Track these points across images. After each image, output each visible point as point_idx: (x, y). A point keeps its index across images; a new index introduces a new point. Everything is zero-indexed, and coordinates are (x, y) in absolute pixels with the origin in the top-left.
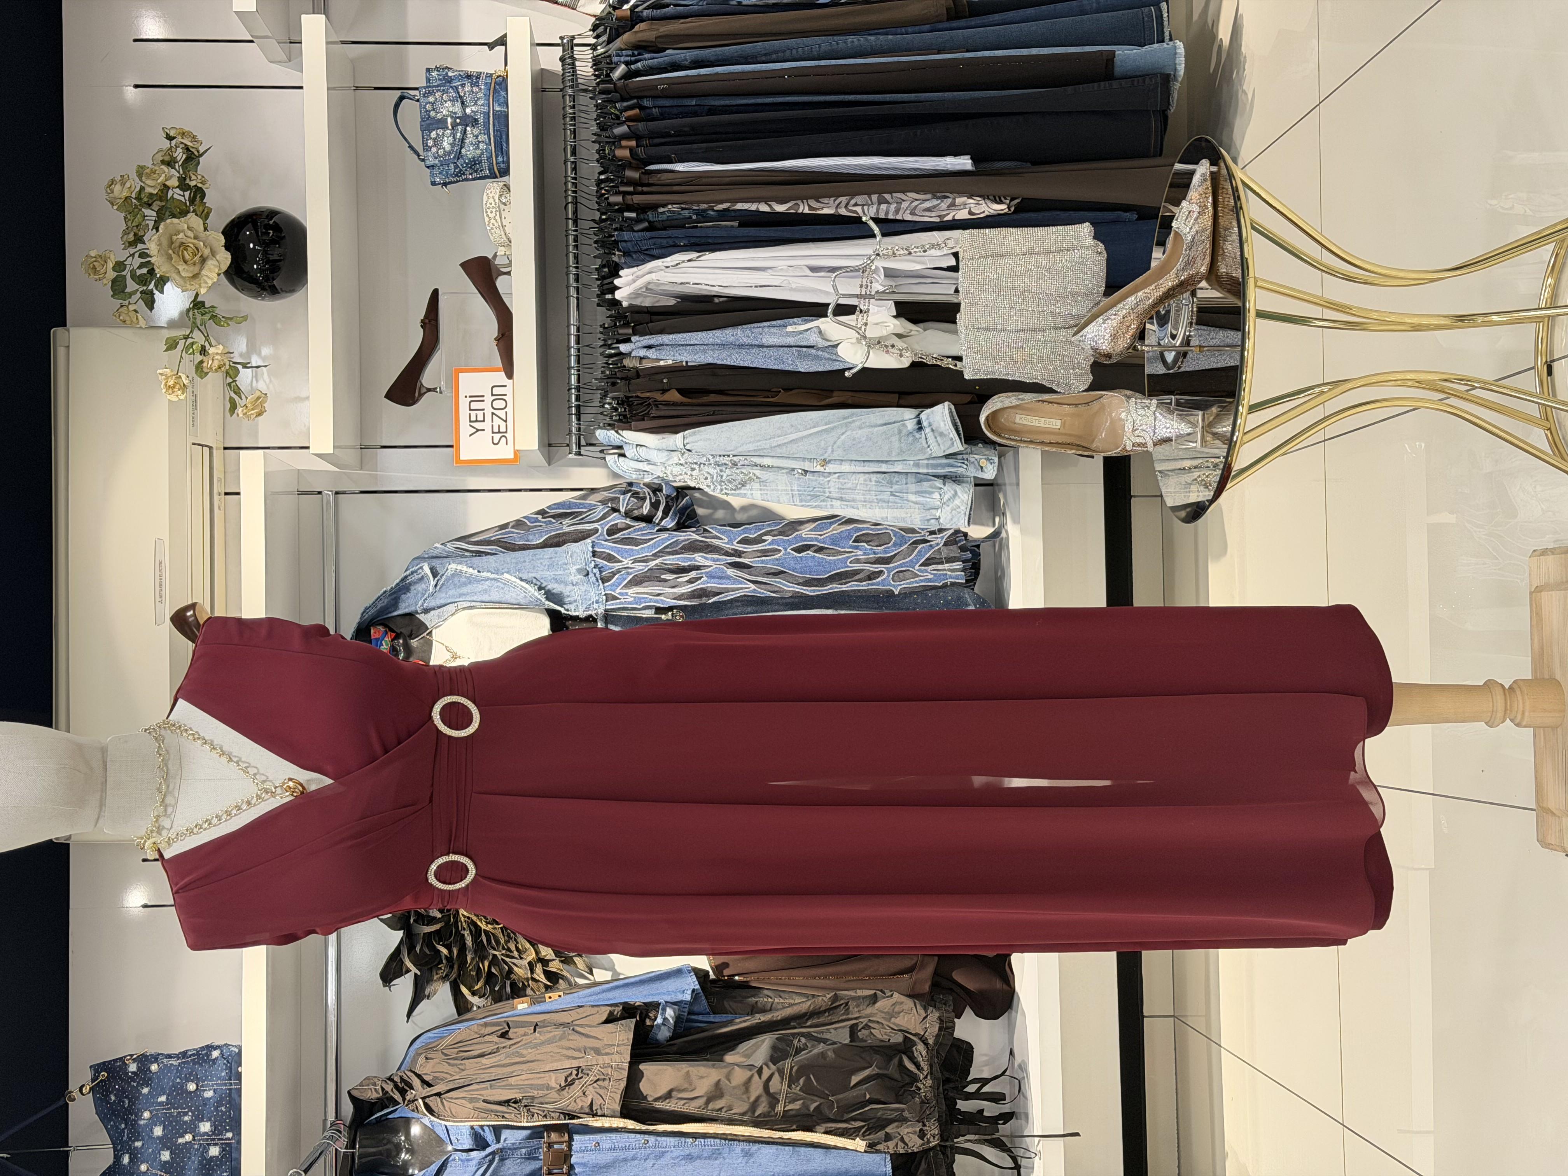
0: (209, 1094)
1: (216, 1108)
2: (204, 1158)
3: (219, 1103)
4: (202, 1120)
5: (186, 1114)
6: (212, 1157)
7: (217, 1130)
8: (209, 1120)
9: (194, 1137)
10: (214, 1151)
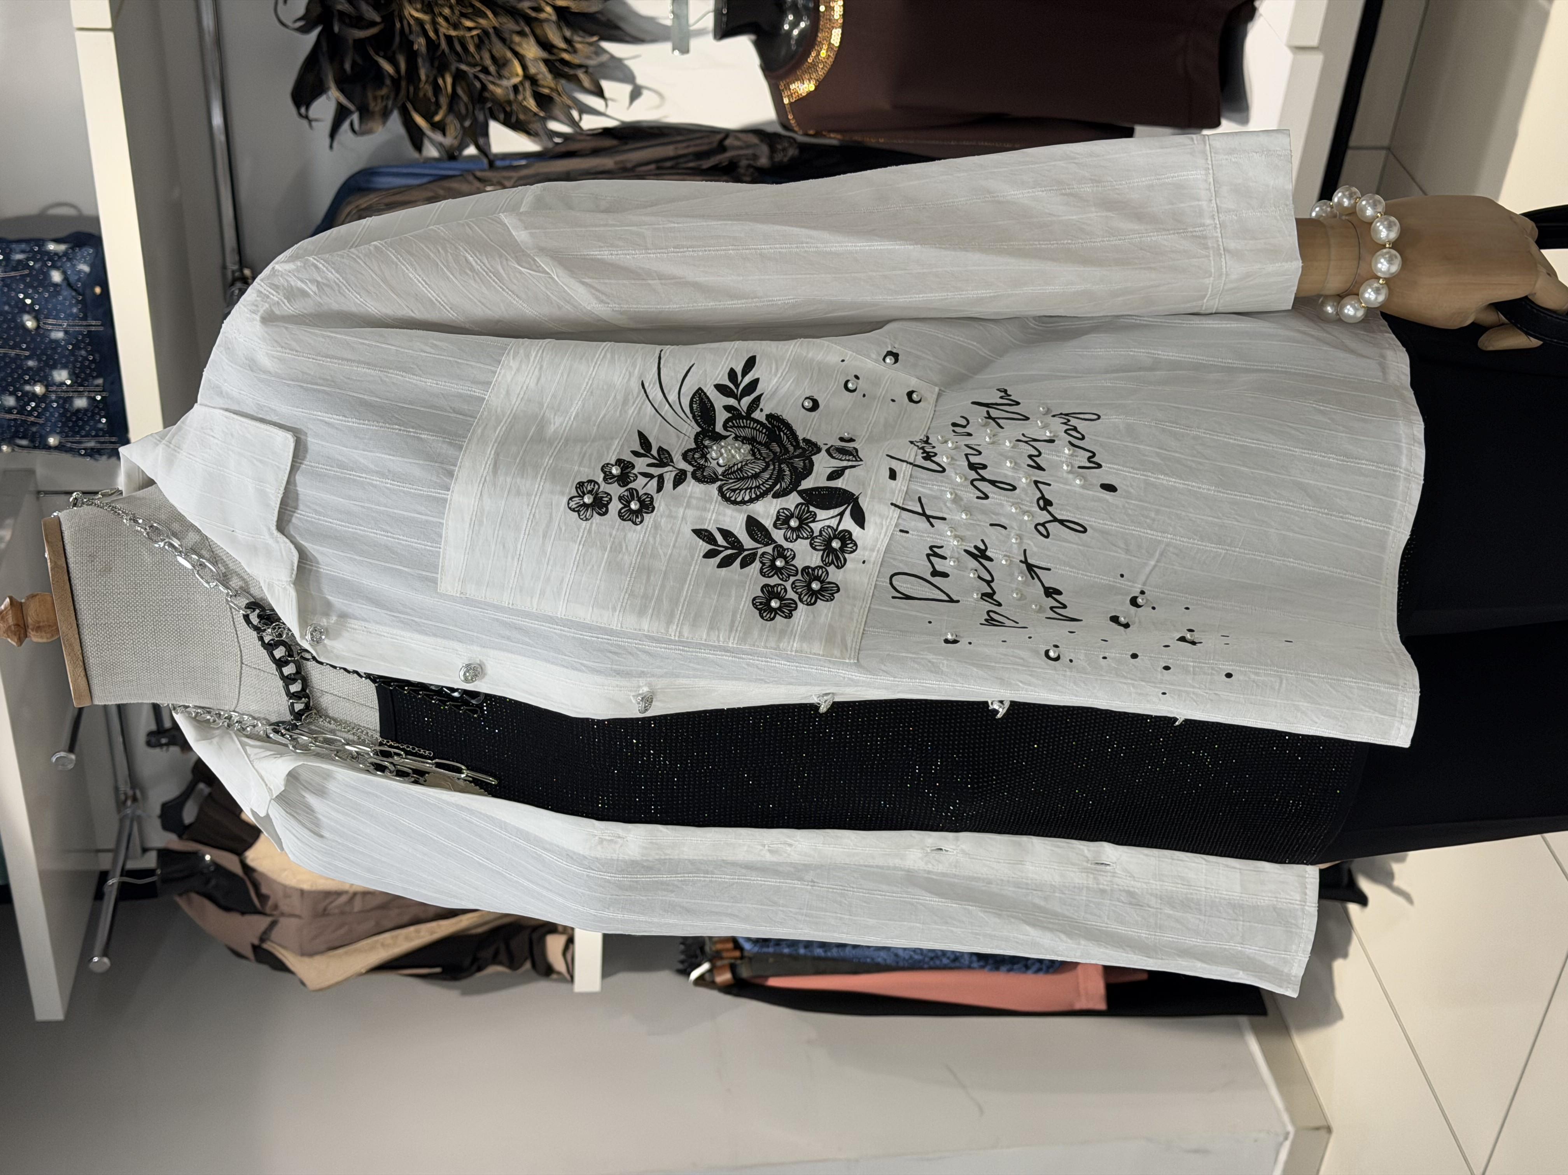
0: (60, 335)
1: (72, 352)
2: (66, 410)
3: (76, 347)
4: (54, 367)
5: (28, 358)
6: (79, 410)
7: (80, 379)
8: (64, 367)
9: (47, 387)
10: (81, 403)
